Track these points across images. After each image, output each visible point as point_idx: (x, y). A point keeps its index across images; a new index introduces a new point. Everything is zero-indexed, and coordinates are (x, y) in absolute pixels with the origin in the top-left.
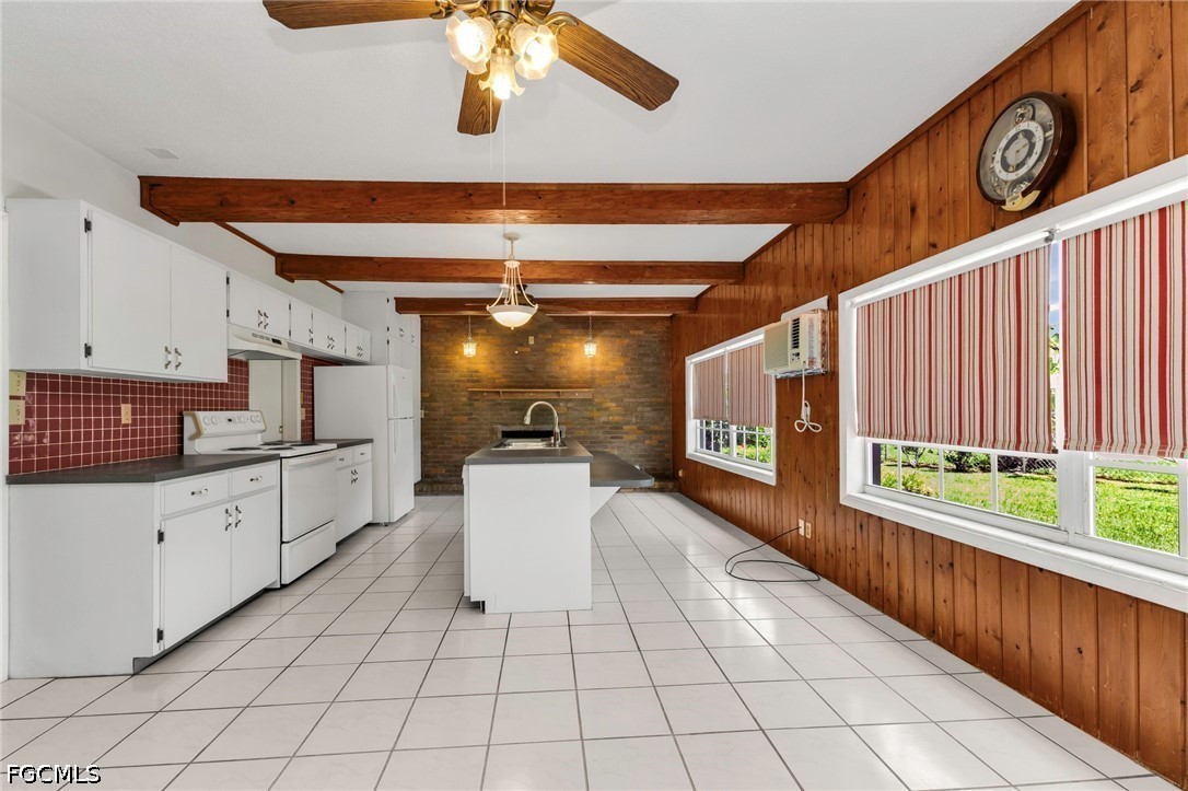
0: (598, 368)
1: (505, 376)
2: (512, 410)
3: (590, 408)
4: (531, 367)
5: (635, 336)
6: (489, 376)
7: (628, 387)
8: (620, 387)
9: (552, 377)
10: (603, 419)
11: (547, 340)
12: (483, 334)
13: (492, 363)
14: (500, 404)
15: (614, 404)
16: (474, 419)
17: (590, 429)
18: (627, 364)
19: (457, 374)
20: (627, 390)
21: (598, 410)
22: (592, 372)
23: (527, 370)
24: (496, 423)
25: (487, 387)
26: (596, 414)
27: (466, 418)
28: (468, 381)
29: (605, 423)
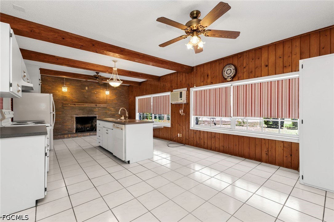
0: (108, 98)
1: (77, 99)
2: (79, 110)
3: (106, 110)
4: (86, 97)
5: (119, 90)
6: (70, 99)
7: (117, 104)
8: (115, 104)
9: (94, 100)
10: (109, 113)
11: (92, 88)
12: (68, 85)
13: (72, 94)
14: (75, 108)
15: (113, 109)
16: (64, 113)
17: (106, 116)
18: (117, 97)
19: (57, 97)
20: (117, 105)
21: (108, 110)
22: (107, 99)
23: (85, 98)
24: (73, 114)
25: (70, 102)
26: (107, 111)
27: (61, 113)
28: (62, 100)
29: (110, 114)
